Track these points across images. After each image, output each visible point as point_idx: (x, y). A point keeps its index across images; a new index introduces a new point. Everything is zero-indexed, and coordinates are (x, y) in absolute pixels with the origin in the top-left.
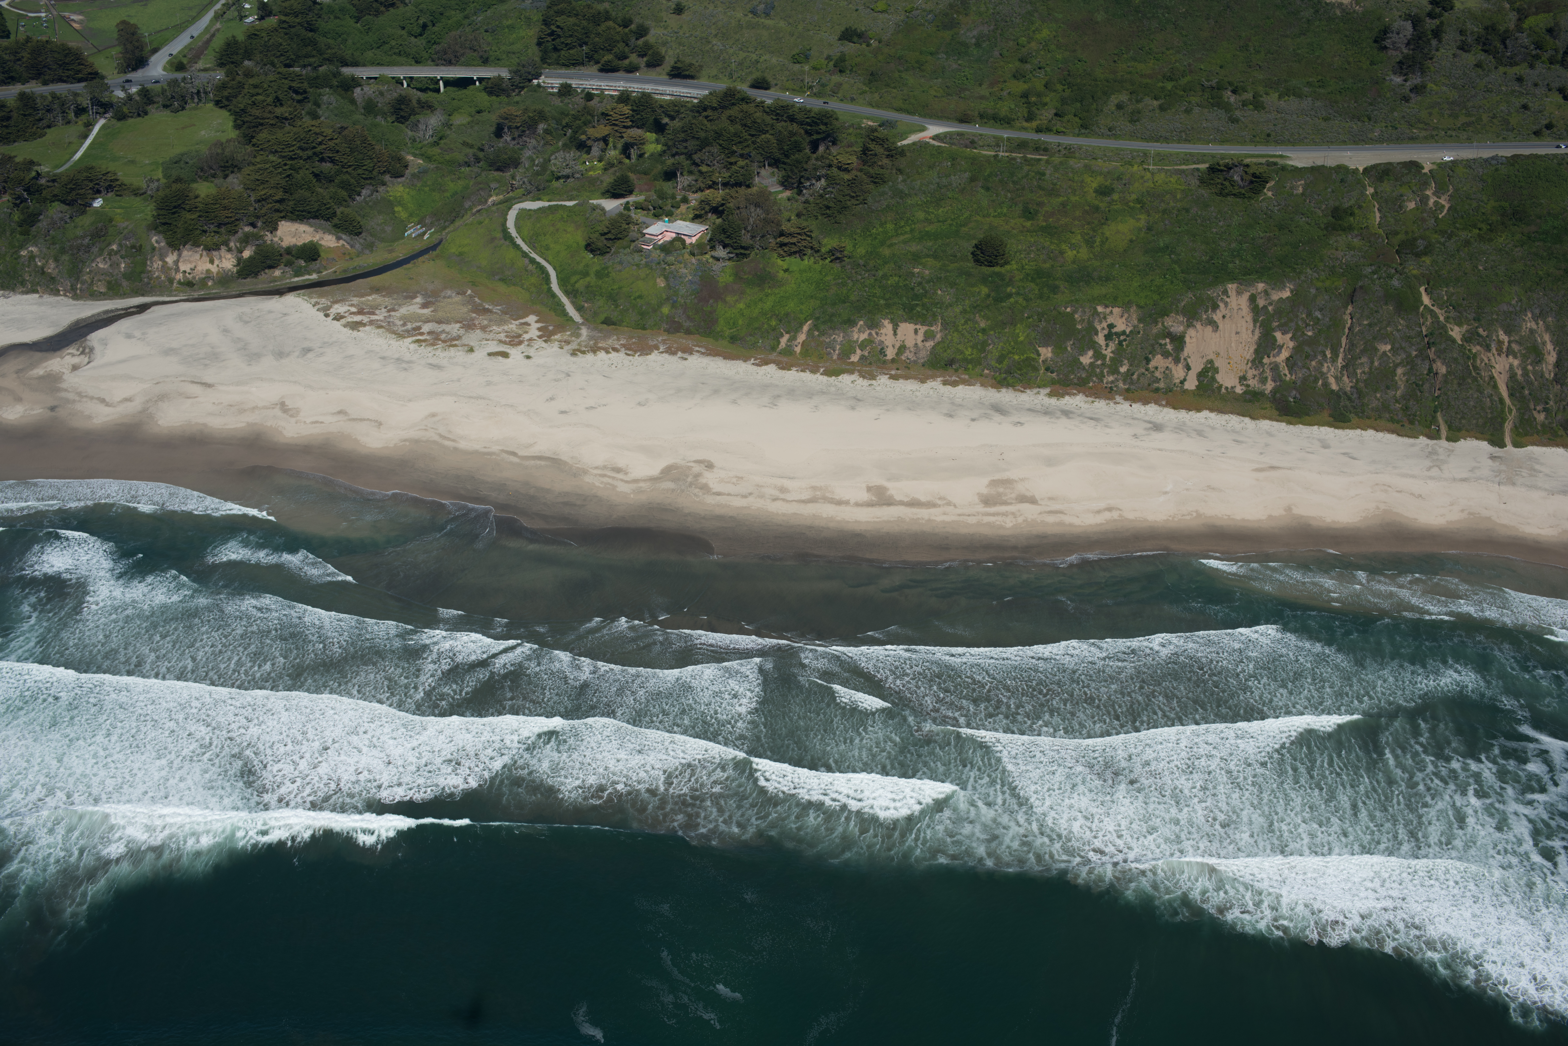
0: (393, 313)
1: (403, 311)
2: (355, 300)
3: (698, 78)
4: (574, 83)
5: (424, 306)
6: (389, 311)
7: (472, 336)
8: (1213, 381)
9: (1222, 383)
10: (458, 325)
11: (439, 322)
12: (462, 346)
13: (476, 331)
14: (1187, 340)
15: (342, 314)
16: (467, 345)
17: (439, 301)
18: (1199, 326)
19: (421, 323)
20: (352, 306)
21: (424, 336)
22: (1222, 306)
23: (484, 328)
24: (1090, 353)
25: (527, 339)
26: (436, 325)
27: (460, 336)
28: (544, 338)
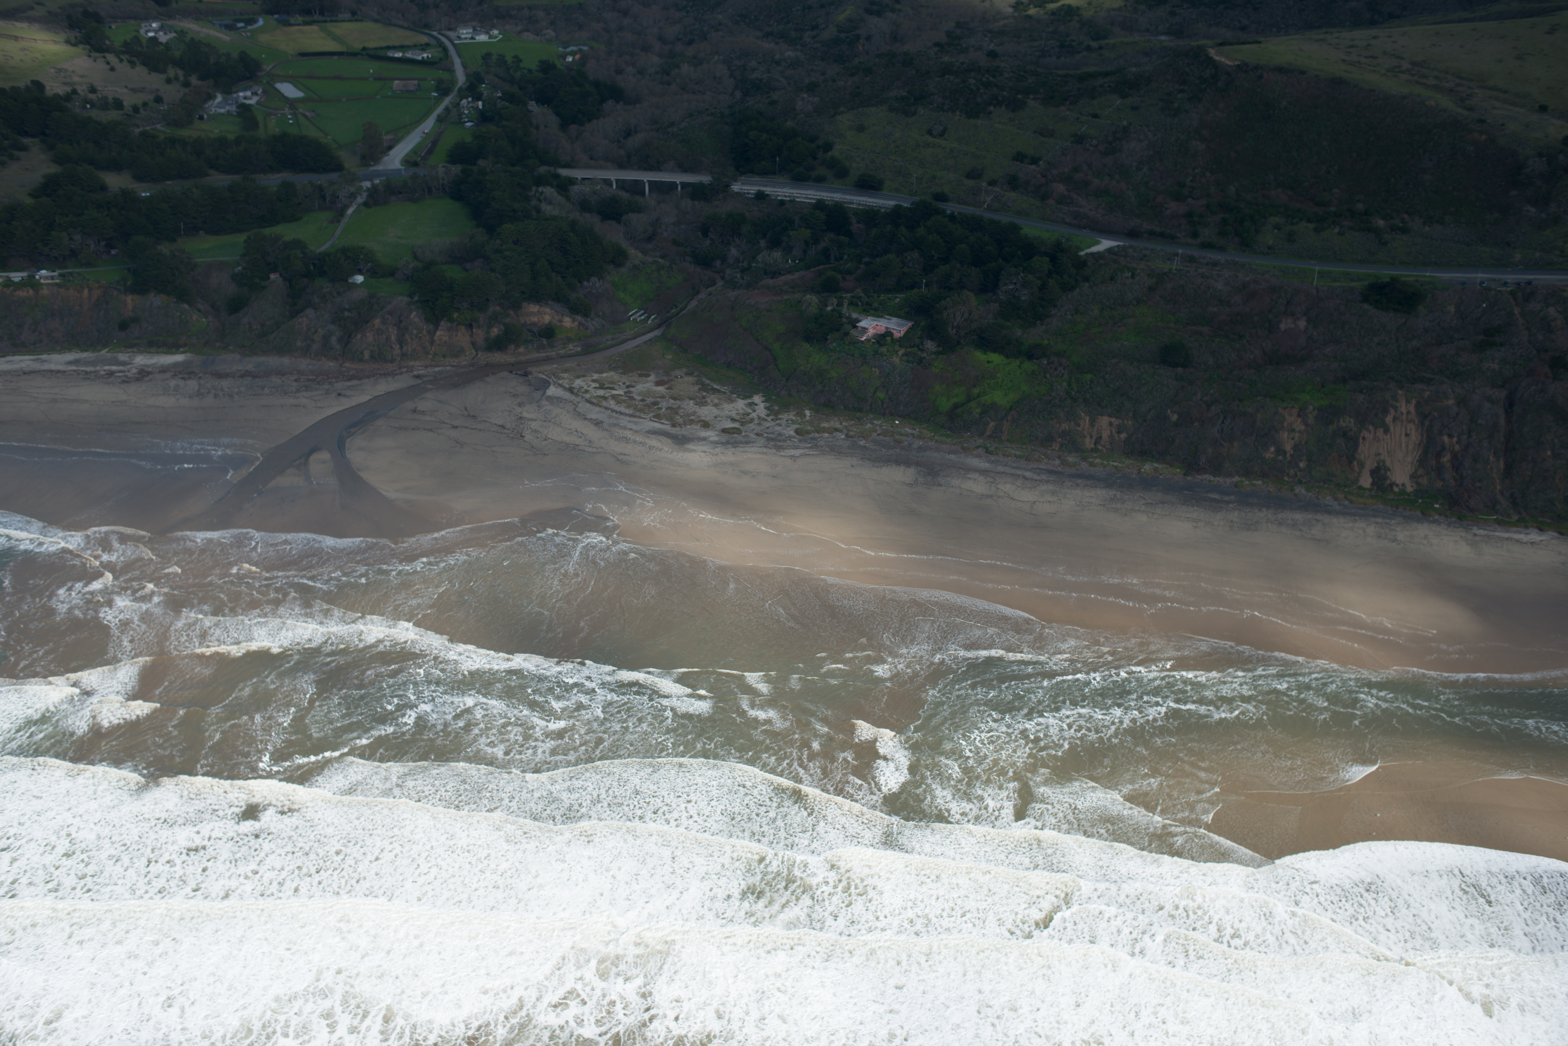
0: (631, 389)
1: (640, 387)
2: (596, 376)
3: (882, 190)
4: (768, 190)
5: (658, 383)
6: (628, 387)
7: (707, 412)
8: (1386, 478)
9: (1393, 480)
10: (691, 402)
11: (675, 399)
12: (699, 421)
13: (709, 407)
14: (1361, 441)
15: (585, 387)
16: (703, 421)
17: (672, 380)
18: (1371, 428)
19: (659, 399)
20: (593, 381)
21: (664, 410)
22: (1392, 411)
23: (716, 405)
24: (1272, 449)
25: (756, 417)
26: (672, 401)
27: (695, 412)
28: (771, 417)
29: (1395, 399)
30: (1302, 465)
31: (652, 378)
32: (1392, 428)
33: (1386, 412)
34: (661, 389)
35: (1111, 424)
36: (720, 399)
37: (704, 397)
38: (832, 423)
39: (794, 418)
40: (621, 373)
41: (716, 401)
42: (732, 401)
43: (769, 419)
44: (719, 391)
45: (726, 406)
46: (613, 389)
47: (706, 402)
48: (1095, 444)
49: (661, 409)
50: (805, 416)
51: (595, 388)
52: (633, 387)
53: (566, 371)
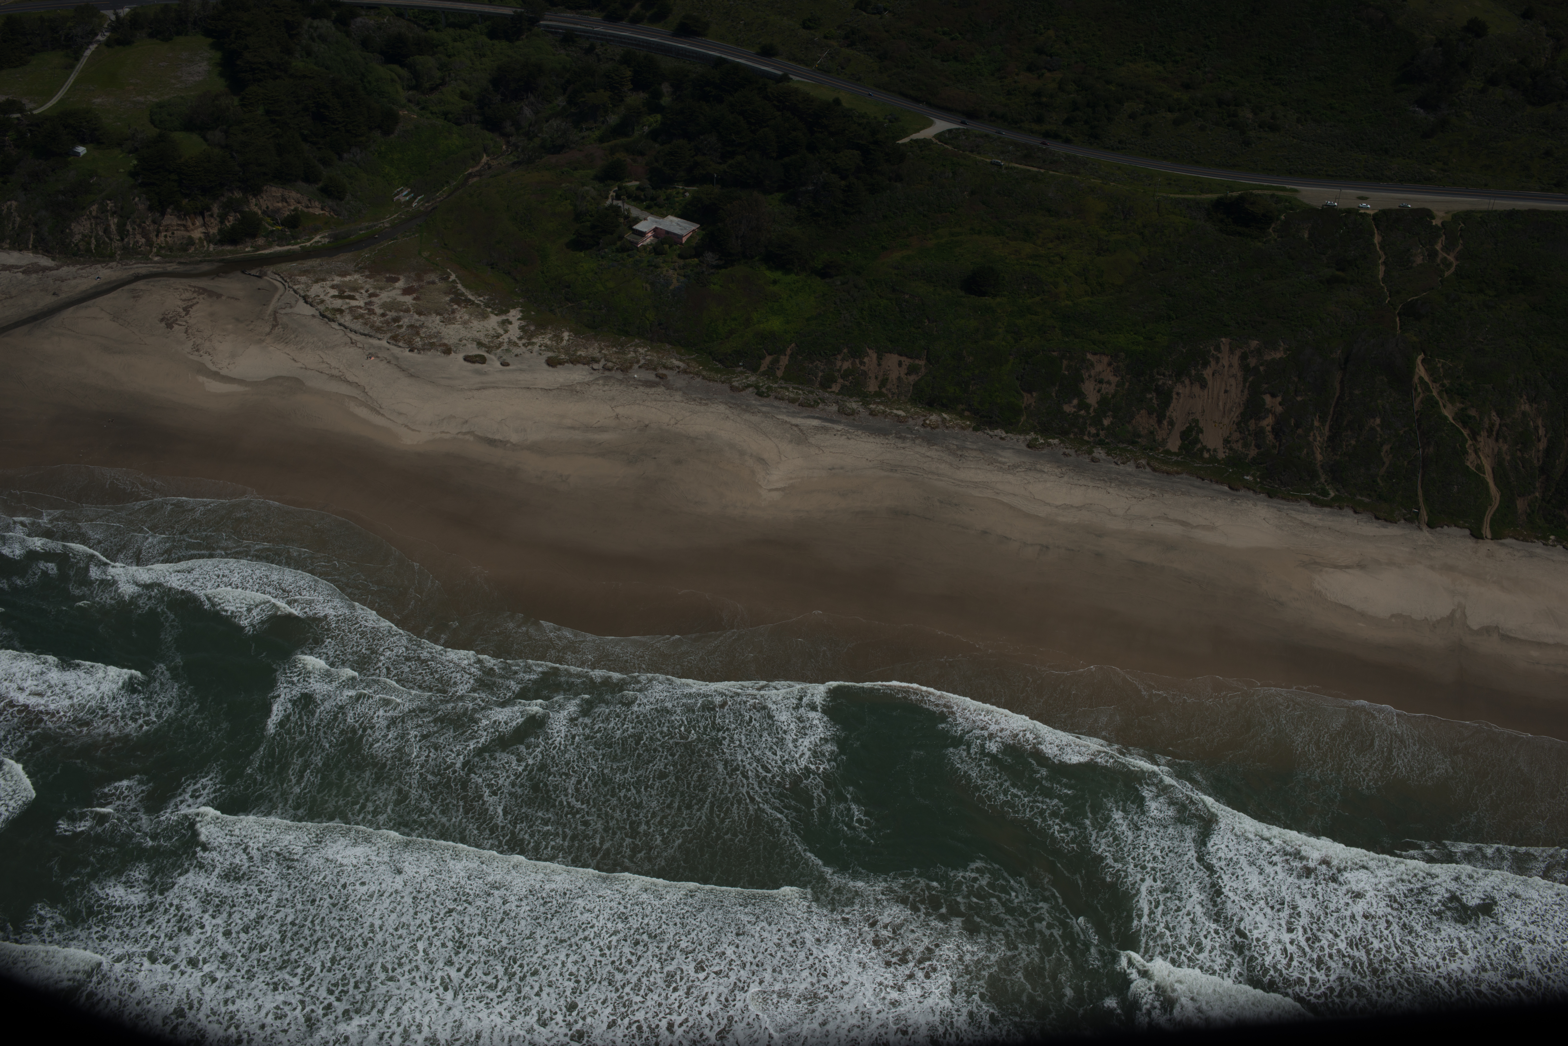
0: (373, 299)
1: (385, 296)
2: (337, 280)
3: (705, 34)
4: (579, 29)
5: (406, 291)
6: (371, 296)
7: (451, 333)
8: (1197, 441)
9: (1204, 444)
10: (438, 317)
11: (420, 313)
12: (440, 345)
13: (457, 326)
14: (1175, 396)
15: (322, 297)
16: (445, 345)
17: (422, 287)
18: (1187, 382)
19: (401, 314)
20: (333, 287)
21: (403, 330)
22: (1213, 361)
23: (465, 323)
24: (1075, 402)
25: (507, 340)
26: (416, 316)
27: (439, 332)
28: (524, 341)
29: (1218, 348)
30: (1106, 422)
31: (401, 284)
32: (1210, 383)
33: (1206, 364)
34: (408, 299)
35: (900, 364)
36: (471, 314)
37: (453, 312)
38: (591, 350)
39: (549, 343)
40: (367, 277)
41: (466, 317)
42: (484, 316)
43: (520, 343)
44: (473, 303)
45: (476, 324)
46: (352, 298)
47: (455, 318)
48: (880, 388)
49: (400, 327)
50: (562, 340)
51: (334, 297)
52: (375, 295)
53: (305, 272)
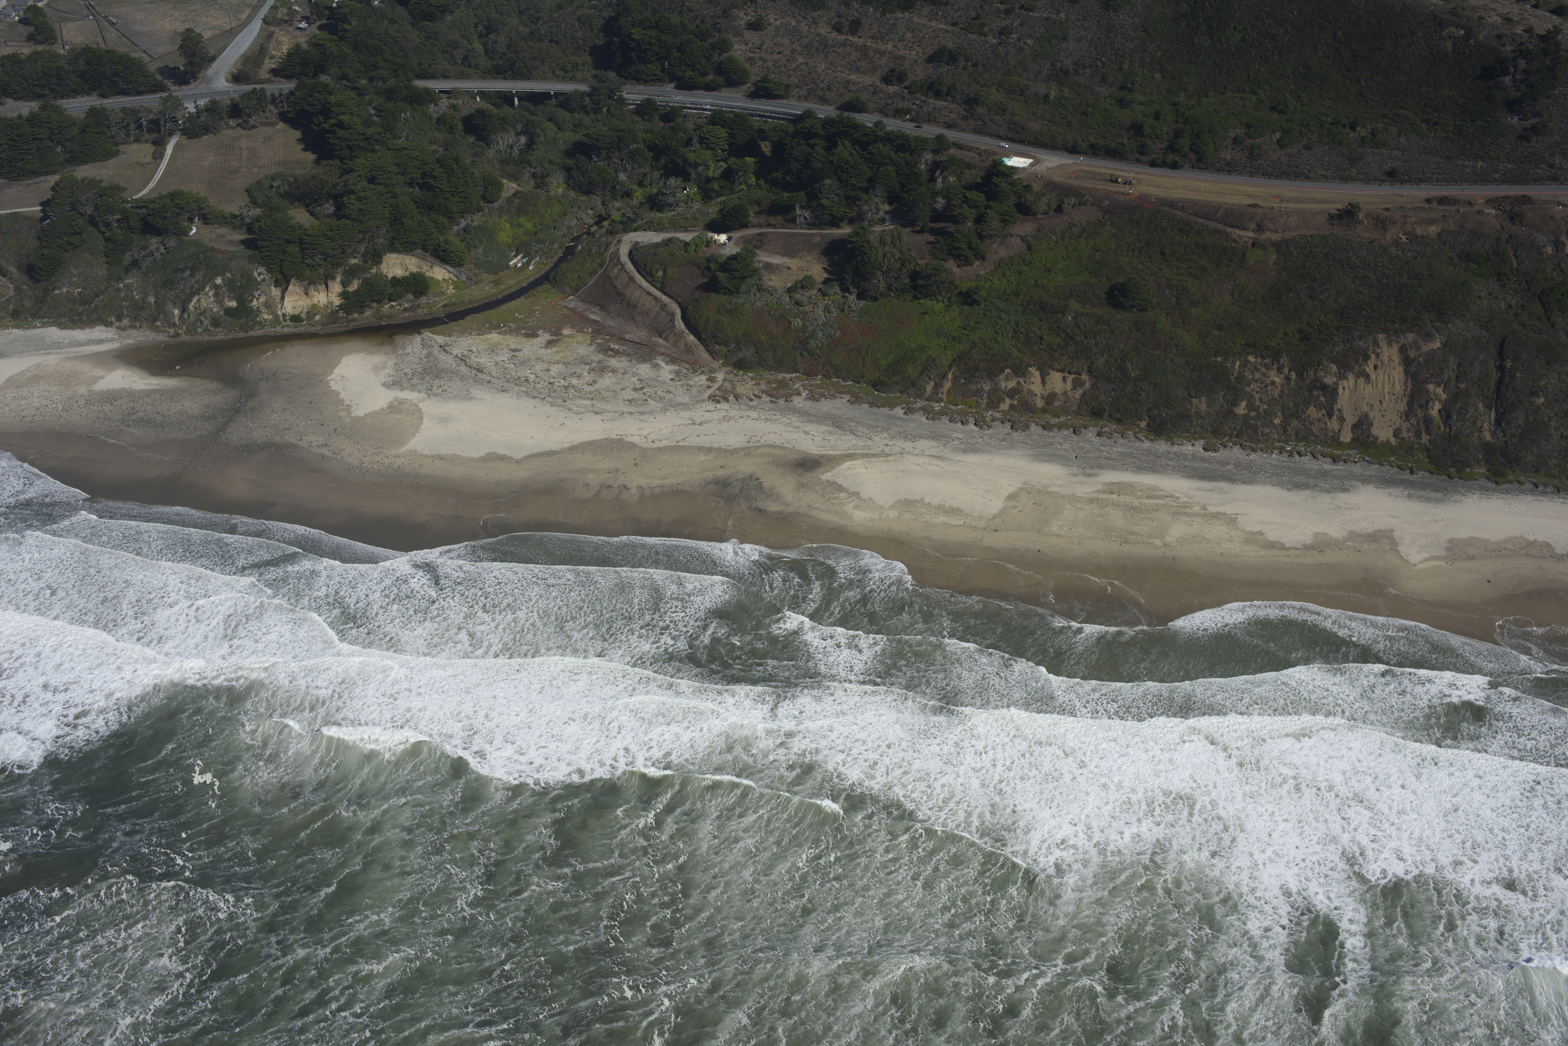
1: (527, 351)
3: (788, 98)
5: (547, 345)
6: (513, 351)
8: (1368, 434)
9: (1377, 435)
14: (1340, 392)
18: (1351, 377)
22: (1373, 356)
24: (1243, 404)
29: (1376, 344)
30: (1277, 421)
31: (540, 338)
32: (1373, 377)
33: (1366, 358)
34: (551, 352)
35: (1064, 379)
36: (620, 363)
37: (602, 362)
38: (750, 386)
39: (705, 381)
40: (504, 335)
41: (617, 365)
42: (634, 364)
43: (677, 384)
44: (618, 352)
45: (626, 371)
47: (605, 367)
50: (718, 378)
52: (519, 350)
